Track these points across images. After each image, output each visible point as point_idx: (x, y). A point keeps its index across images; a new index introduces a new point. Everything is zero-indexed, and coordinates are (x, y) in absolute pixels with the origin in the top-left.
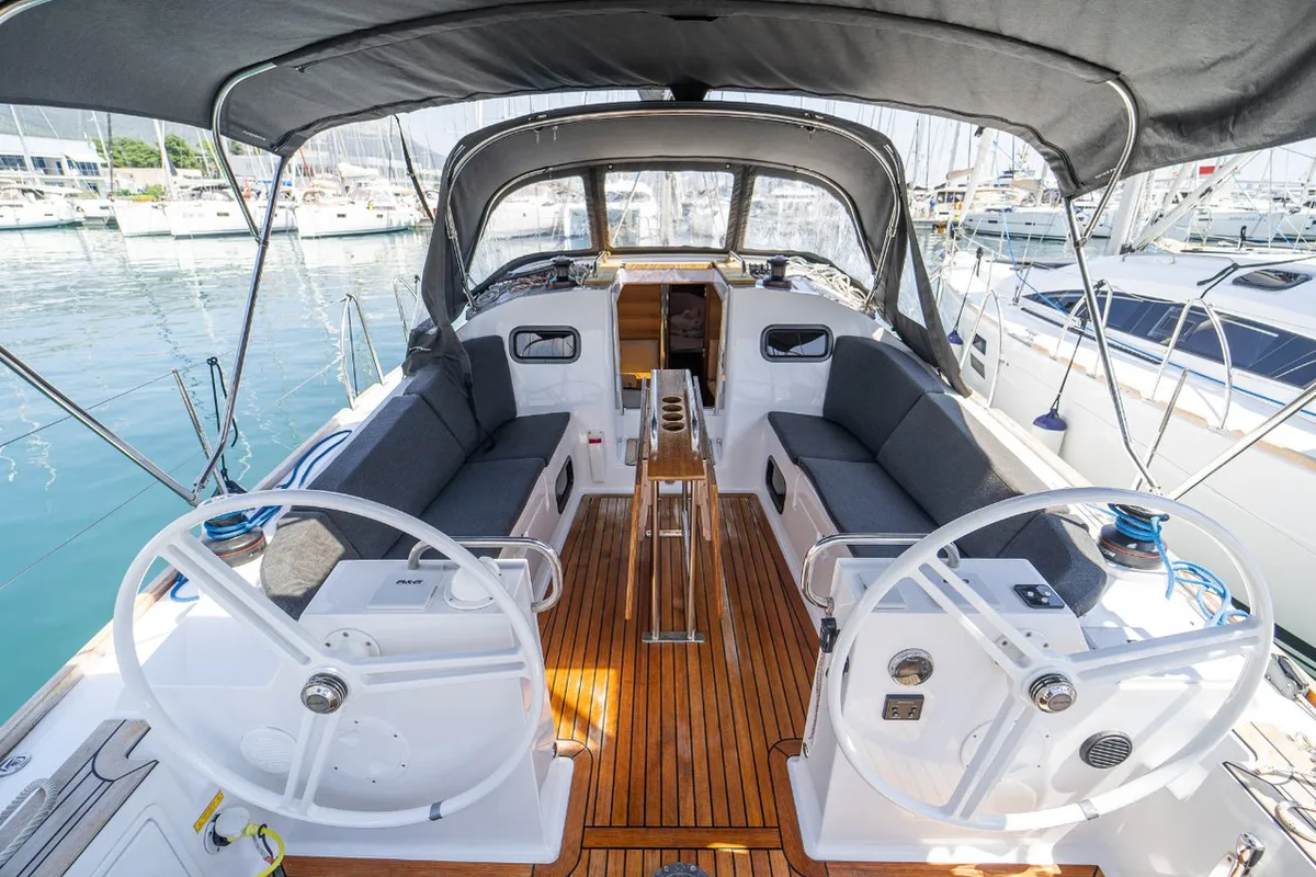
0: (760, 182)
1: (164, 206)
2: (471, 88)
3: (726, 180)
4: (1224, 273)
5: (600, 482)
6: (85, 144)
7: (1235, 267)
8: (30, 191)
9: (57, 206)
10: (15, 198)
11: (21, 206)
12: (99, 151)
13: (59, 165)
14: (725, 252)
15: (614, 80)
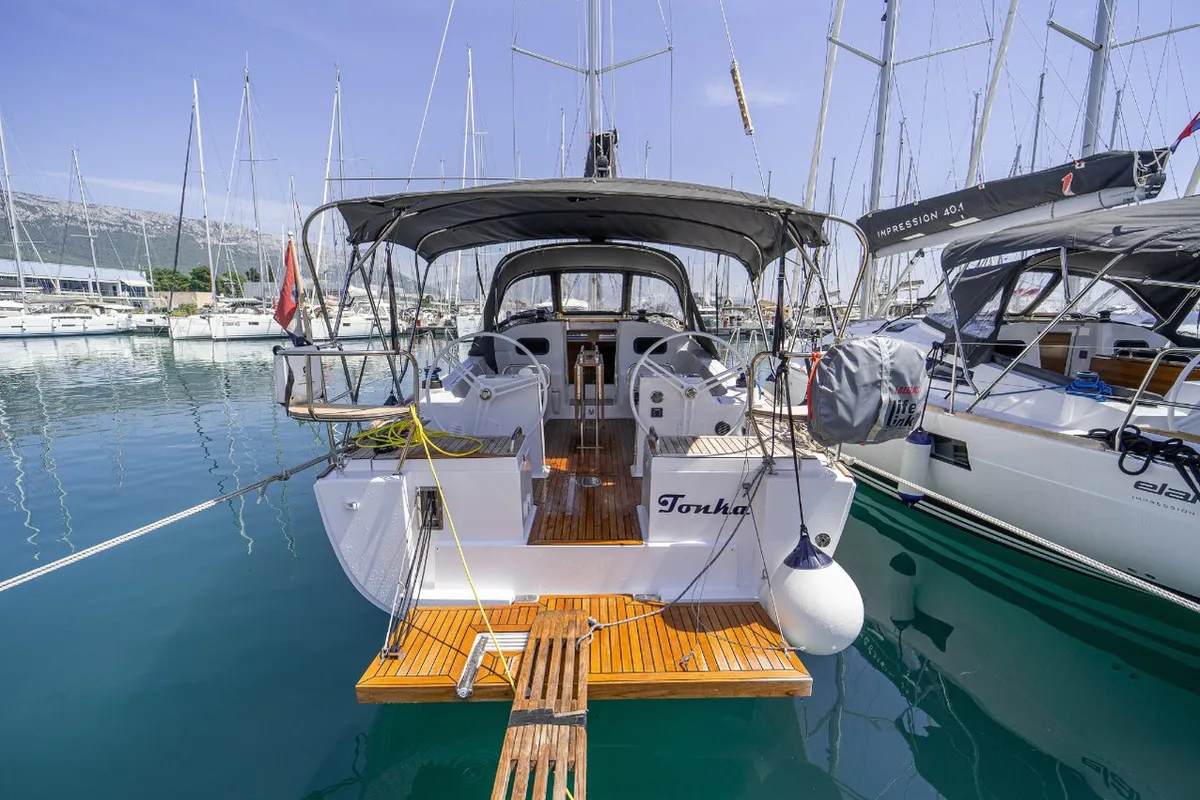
0: (636, 279)
1: (209, 317)
2: (509, 238)
3: (619, 278)
4: (883, 326)
5: (557, 413)
6: (138, 273)
7: (889, 323)
8: (97, 307)
9: (115, 319)
10: (87, 311)
11: (90, 318)
12: (148, 278)
13: (115, 288)
14: (621, 314)
15: (567, 235)
